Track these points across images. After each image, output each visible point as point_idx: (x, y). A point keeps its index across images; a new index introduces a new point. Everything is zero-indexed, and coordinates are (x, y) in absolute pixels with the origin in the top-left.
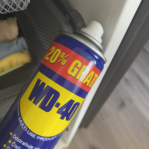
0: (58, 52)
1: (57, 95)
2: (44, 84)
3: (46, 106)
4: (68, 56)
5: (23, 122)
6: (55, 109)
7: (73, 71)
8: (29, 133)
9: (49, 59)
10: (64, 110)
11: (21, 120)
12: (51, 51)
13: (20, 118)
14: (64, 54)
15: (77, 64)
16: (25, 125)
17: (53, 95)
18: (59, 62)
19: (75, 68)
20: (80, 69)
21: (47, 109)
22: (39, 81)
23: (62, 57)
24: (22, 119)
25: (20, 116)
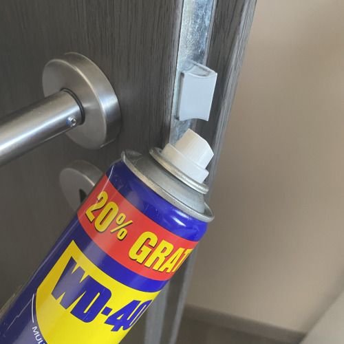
0: (112, 209)
1: (106, 294)
2: (81, 271)
3: (85, 312)
4: (131, 221)
5: (41, 336)
6: (101, 318)
7: (139, 252)
9: (94, 220)
11: (38, 333)
13: (36, 327)
14: (124, 217)
15: (149, 239)
16: (44, 341)
17: (99, 294)
18: (112, 231)
19: (144, 246)
20: (154, 248)
23: (119, 223)
24: (38, 330)
25: (36, 324)
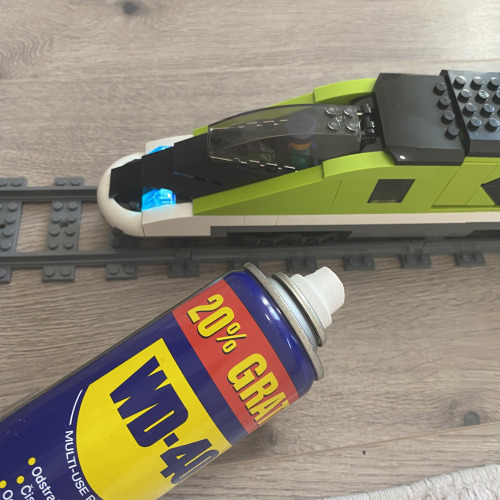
0: (226, 315)
3: (146, 431)
4: (245, 335)
5: (74, 446)
6: (160, 447)
7: (240, 375)
8: (76, 477)
9: (198, 322)
10: (179, 457)
11: (72, 439)
12: (210, 303)
13: (72, 432)
14: (239, 327)
15: (257, 363)
16: (76, 454)
17: (172, 412)
18: (218, 339)
19: (249, 371)
20: (258, 377)
21: (145, 440)
22: (153, 363)
23: (230, 333)
24: (74, 436)
25: (74, 427)
